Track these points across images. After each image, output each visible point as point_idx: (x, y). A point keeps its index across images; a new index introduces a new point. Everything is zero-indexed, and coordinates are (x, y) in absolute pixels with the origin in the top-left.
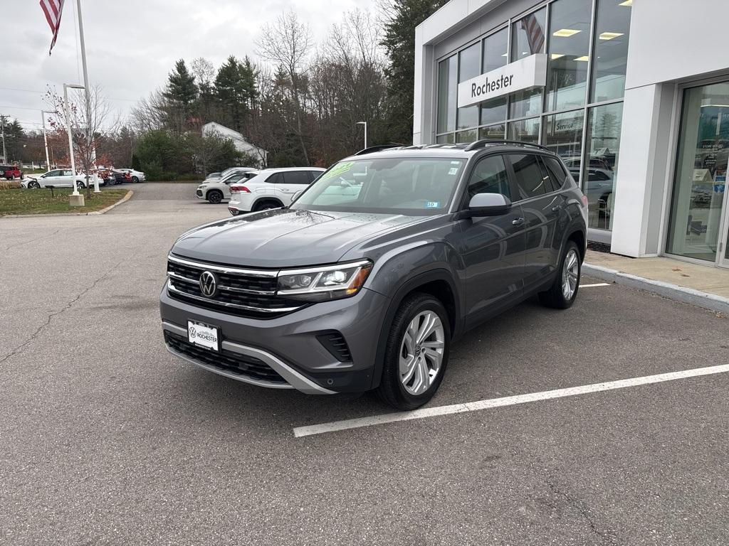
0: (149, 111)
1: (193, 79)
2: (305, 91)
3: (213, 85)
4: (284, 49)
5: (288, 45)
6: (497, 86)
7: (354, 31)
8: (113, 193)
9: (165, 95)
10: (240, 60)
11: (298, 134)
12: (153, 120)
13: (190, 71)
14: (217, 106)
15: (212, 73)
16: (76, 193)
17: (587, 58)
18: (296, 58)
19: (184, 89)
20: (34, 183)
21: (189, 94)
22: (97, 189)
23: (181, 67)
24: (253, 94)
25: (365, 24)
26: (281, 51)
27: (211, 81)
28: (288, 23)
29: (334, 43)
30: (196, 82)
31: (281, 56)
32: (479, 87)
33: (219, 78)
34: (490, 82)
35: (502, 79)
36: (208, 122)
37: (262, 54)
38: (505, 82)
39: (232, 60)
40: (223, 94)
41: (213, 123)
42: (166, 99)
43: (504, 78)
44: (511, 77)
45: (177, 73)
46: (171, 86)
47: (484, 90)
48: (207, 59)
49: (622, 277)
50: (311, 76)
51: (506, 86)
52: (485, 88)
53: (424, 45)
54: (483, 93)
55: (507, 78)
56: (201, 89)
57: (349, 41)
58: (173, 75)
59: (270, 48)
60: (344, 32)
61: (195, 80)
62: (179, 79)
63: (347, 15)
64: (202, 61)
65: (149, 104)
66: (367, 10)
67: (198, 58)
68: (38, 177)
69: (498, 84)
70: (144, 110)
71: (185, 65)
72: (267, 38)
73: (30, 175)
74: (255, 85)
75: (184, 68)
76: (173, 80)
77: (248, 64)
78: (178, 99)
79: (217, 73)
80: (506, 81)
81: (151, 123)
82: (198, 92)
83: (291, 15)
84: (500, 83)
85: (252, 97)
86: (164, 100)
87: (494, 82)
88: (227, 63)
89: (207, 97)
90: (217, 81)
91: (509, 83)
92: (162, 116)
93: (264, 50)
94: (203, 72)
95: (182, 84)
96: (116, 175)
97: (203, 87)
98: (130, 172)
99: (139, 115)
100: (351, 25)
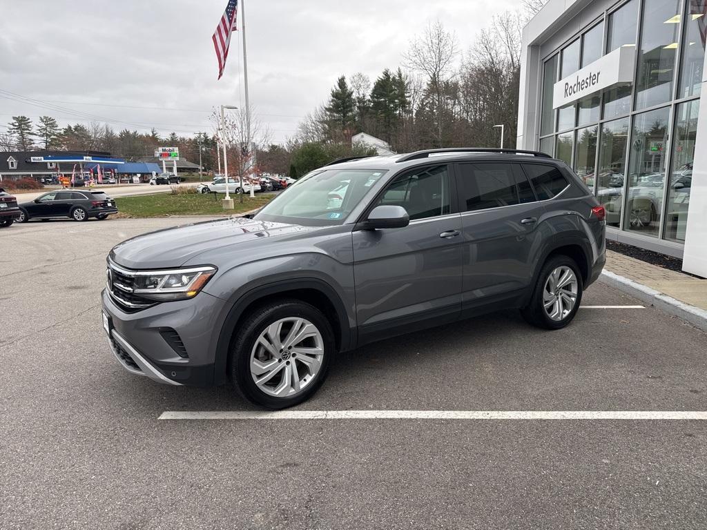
0: (313, 125)
1: (352, 93)
2: (455, 97)
3: (369, 98)
4: (430, 59)
5: (433, 54)
6: (586, 85)
7: (503, 34)
8: (264, 198)
9: (327, 109)
10: (393, 72)
11: (439, 140)
12: (316, 133)
13: (349, 86)
14: (370, 118)
15: (368, 86)
16: (228, 198)
17: (676, 46)
18: (441, 66)
19: (344, 103)
20: (206, 189)
21: (347, 107)
22: (252, 195)
23: (342, 83)
24: (404, 104)
25: (515, 27)
26: (427, 60)
27: (367, 94)
28: (434, 32)
29: (480, 48)
30: (354, 96)
31: (426, 65)
32: (571, 87)
33: (375, 91)
34: (580, 81)
35: (590, 77)
36: (357, 133)
37: (408, 65)
38: (593, 80)
39: (386, 74)
40: (377, 105)
41: (362, 134)
42: (328, 113)
43: (592, 75)
44: (598, 74)
45: (338, 88)
46: (333, 101)
47: (575, 90)
48: (364, 74)
49: (659, 300)
50: (461, 83)
51: (593, 84)
52: (576, 87)
53: (529, 46)
54: (574, 92)
55: (595, 75)
56: (358, 102)
57: (497, 45)
58: (335, 90)
59: (416, 58)
60: (492, 37)
61: (354, 94)
62: (341, 95)
63: (496, 18)
64: (360, 76)
65: (314, 119)
66: (517, 11)
67: (356, 73)
68: (209, 184)
69: (587, 83)
70: (309, 123)
71: (345, 80)
72: (414, 49)
73: (203, 183)
74: (407, 95)
75: (345, 83)
76: (335, 95)
77: (400, 75)
78: (338, 112)
79: (372, 86)
80: (594, 78)
81: (315, 136)
82: (355, 105)
83: (438, 26)
84: (588, 81)
85: (404, 107)
86: (326, 115)
87: (583, 81)
88: (382, 76)
89: (364, 109)
90: (372, 94)
91: (596, 80)
92: (324, 128)
93: (410, 61)
94: (360, 86)
95: (342, 99)
96: (273, 182)
97: (361, 100)
98: (287, 179)
99: (304, 128)
100: (500, 28)
